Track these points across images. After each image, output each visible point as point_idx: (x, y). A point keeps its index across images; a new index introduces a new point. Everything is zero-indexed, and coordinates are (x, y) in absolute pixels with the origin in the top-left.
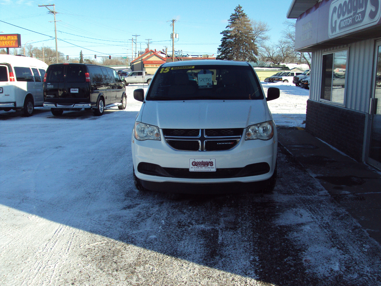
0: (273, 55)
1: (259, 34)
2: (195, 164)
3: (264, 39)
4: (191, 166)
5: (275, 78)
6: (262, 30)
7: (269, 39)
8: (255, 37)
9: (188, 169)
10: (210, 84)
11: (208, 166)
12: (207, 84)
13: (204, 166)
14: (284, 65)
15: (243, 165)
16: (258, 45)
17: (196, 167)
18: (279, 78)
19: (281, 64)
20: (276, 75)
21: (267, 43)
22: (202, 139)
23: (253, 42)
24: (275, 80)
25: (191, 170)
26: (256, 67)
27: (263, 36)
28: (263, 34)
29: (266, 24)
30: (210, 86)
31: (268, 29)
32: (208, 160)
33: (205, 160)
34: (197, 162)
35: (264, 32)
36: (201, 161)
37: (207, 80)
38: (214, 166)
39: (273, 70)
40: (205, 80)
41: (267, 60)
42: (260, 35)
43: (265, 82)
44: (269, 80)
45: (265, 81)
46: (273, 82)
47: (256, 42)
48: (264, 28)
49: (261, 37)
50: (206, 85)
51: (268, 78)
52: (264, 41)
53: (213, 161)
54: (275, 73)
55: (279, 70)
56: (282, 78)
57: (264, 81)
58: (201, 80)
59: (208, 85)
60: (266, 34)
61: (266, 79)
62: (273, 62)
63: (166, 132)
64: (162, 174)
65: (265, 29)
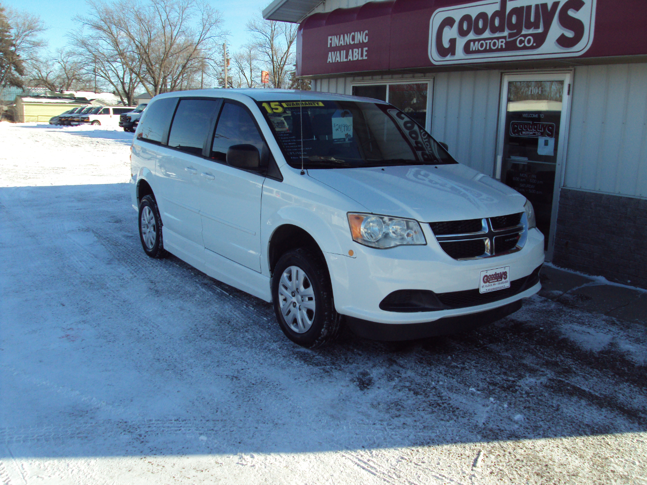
0: (48, 75)
1: (26, 35)
2: (487, 279)
3: (36, 44)
4: (482, 284)
5: (74, 118)
6: (31, 28)
7: (46, 45)
8: (19, 41)
9: (478, 290)
10: (350, 135)
11: (502, 279)
12: (346, 135)
13: (498, 281)
14: (71, 95)
15: (529, 272)
16: (23, 55)
17: (488, 284)
18: (82, 118)
19: (66, 93)
20: (72, 112)
21: (42, 54)
22: (490, 235)
23: (16, 50)
24: (74, 121)
25: (482, 291)
26: (26, 96)
27: (33, 39)
28: (32, 35)
29: (37, 18)
30: (349, 140)
31: (44, 28)
32: (502, 270)
33: (498, 271)
34: (490, 275)
35: (34, 33)
36: (494, 273)
37: (346, 128)
38: (507, 279)
39: (60, 103)
40: (343, 128)
41: (37, 86)
42: (28, 38)
43: (51, 126)
44: (60, 120)
45: (51, 122)
46: (72, 126)
47: (23, 49)
48: (37, 24)
49: (30, 42)
50: (344, 137)
51: (55, 117)
52: (36, 49)
53: (507, 270)
54: (70, 109)
55: (70, 103)
56: (88, 118)
57: (48, 123)
58: (337, 127)
59: (347, 137)
60: (39, 36)
61: (52, 119)
62: (49, 89)
63: (437, 228)
64: (427, 306)
65: (38, 27)
